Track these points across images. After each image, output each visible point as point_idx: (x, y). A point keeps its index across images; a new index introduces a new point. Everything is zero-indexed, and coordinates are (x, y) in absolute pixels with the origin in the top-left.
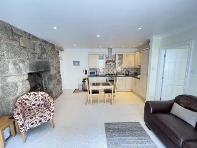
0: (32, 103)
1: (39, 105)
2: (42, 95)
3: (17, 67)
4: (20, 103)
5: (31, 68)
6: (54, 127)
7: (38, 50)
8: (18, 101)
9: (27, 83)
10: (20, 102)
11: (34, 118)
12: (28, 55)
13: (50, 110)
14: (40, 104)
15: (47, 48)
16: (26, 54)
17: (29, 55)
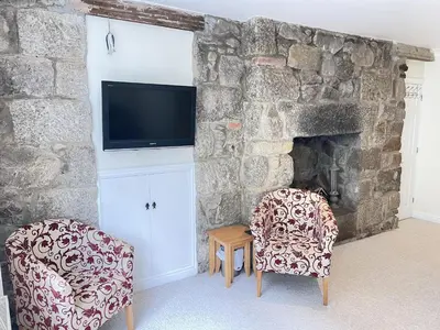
0: (289, 217)
1: (302, 228)
2: (313, 203)
3: (275, 120)
4: (265, 205)
5: (303, 126)
6: (325, 304)
7: (329, 72)
8: (263, 201)
9: (289, 162)
10: (267, 202)
11: (283, 250)
12: (300, 90)
13: (321, 250)
14: (305, 225)
15: (359, 60)
16: (297, 88)
17: (303, 88)
